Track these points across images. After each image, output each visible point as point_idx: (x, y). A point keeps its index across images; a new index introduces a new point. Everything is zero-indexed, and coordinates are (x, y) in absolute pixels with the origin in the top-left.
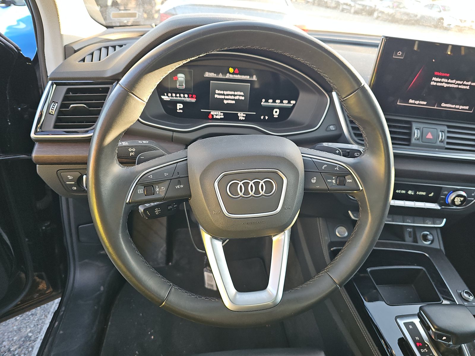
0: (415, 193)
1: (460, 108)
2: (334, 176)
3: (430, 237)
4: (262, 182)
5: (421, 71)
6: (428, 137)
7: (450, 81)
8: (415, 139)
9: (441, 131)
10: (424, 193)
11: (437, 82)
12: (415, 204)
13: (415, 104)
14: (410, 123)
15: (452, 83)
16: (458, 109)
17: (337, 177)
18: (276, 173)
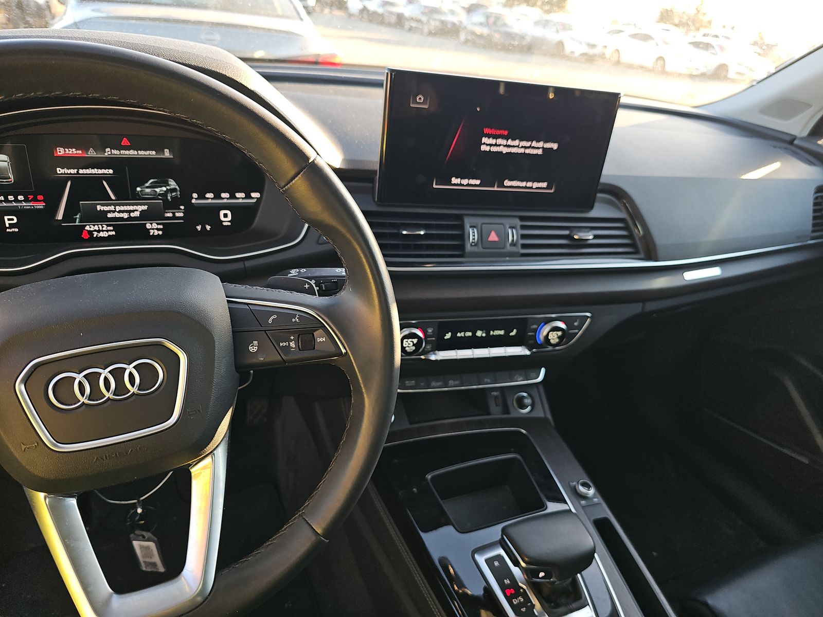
0: (488, 333)
1: (534, 187)
2: (293, 333)
3: (528, 401)
4: (130, 368)
5: (462, 127)
6: (491, 239)
7: (510, 142)
8: (471, 245)
9: (510, 227)
10: (502, 332)
11: (491, 145)
12: (489, 351)
13: (463, 185)
14: (460, 218)
15: (514, 146)
16: (531, 188)
17: (299, 336)
18: (161, 345)
